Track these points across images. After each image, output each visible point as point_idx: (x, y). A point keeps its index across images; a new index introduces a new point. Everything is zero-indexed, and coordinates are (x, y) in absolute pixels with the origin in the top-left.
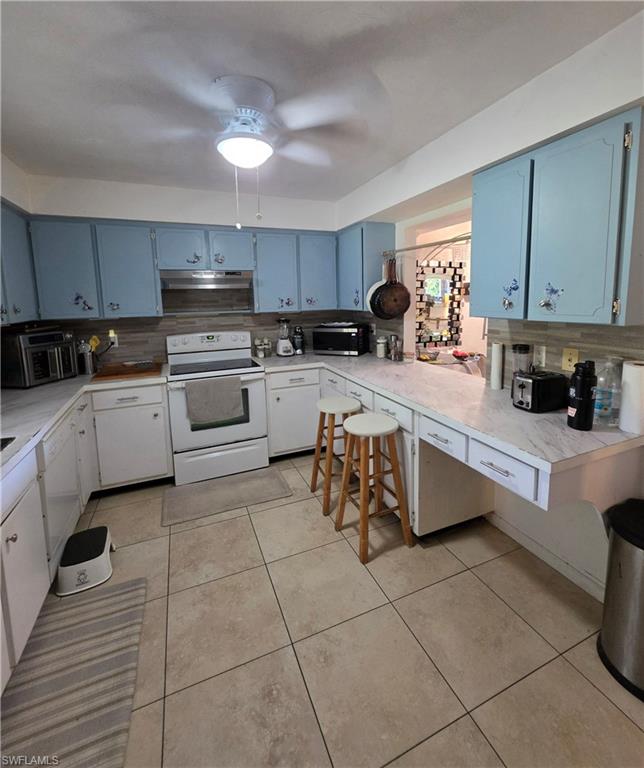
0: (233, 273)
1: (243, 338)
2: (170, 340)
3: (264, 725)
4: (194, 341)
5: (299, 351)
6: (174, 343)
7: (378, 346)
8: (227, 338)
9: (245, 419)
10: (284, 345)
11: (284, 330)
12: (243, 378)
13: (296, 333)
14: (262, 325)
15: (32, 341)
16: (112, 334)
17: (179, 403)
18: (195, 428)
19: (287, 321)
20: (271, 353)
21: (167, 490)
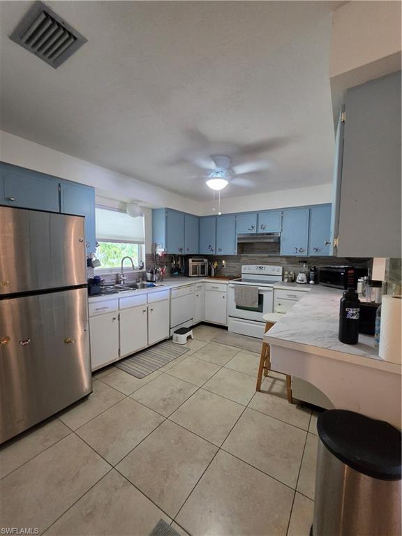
0: (270, 234)
1: (278, 270)
2: (243, 267)
3: (172, 394)
4: (253, 268)
5: (311, 282)
6: (245, 269)
7: (359, 283)
8: (269, 269)
9: (260, 310)
10: (301, 277)
11: (305, 267)
12: (260, 288)
13: (311, 270)
14: (291, 263)
15: (193, 261)
16: (223, 262)
17: (232, 293)
18: (238, 307)
19: (305, 262)
20: (293, 280)
21: (225, 331)
